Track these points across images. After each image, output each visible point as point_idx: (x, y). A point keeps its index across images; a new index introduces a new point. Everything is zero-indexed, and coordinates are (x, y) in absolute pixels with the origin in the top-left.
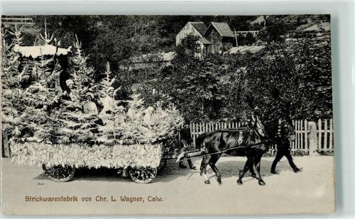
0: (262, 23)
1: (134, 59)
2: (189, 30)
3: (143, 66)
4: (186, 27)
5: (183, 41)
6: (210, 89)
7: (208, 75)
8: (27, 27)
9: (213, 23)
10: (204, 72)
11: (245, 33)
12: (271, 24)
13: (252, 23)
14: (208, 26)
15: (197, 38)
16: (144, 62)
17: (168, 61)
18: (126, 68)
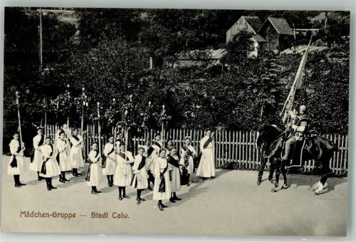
0: (323, 21)
1: (181, 56)
2: (241, 25)
3: (189, 64)
4: (238, 22)
5: (235, 37)
6: (273, 93)
7: (272, 77)
8: (66, 16)
9: (269, 19)
10: (268, 74)
11: (305, 31)
12: (335, 22)
13: (313, 20)
14: (263, 21)
15: (251, 35)
16: (191, 59)
17: (217, 59)
18: (171, 65)
